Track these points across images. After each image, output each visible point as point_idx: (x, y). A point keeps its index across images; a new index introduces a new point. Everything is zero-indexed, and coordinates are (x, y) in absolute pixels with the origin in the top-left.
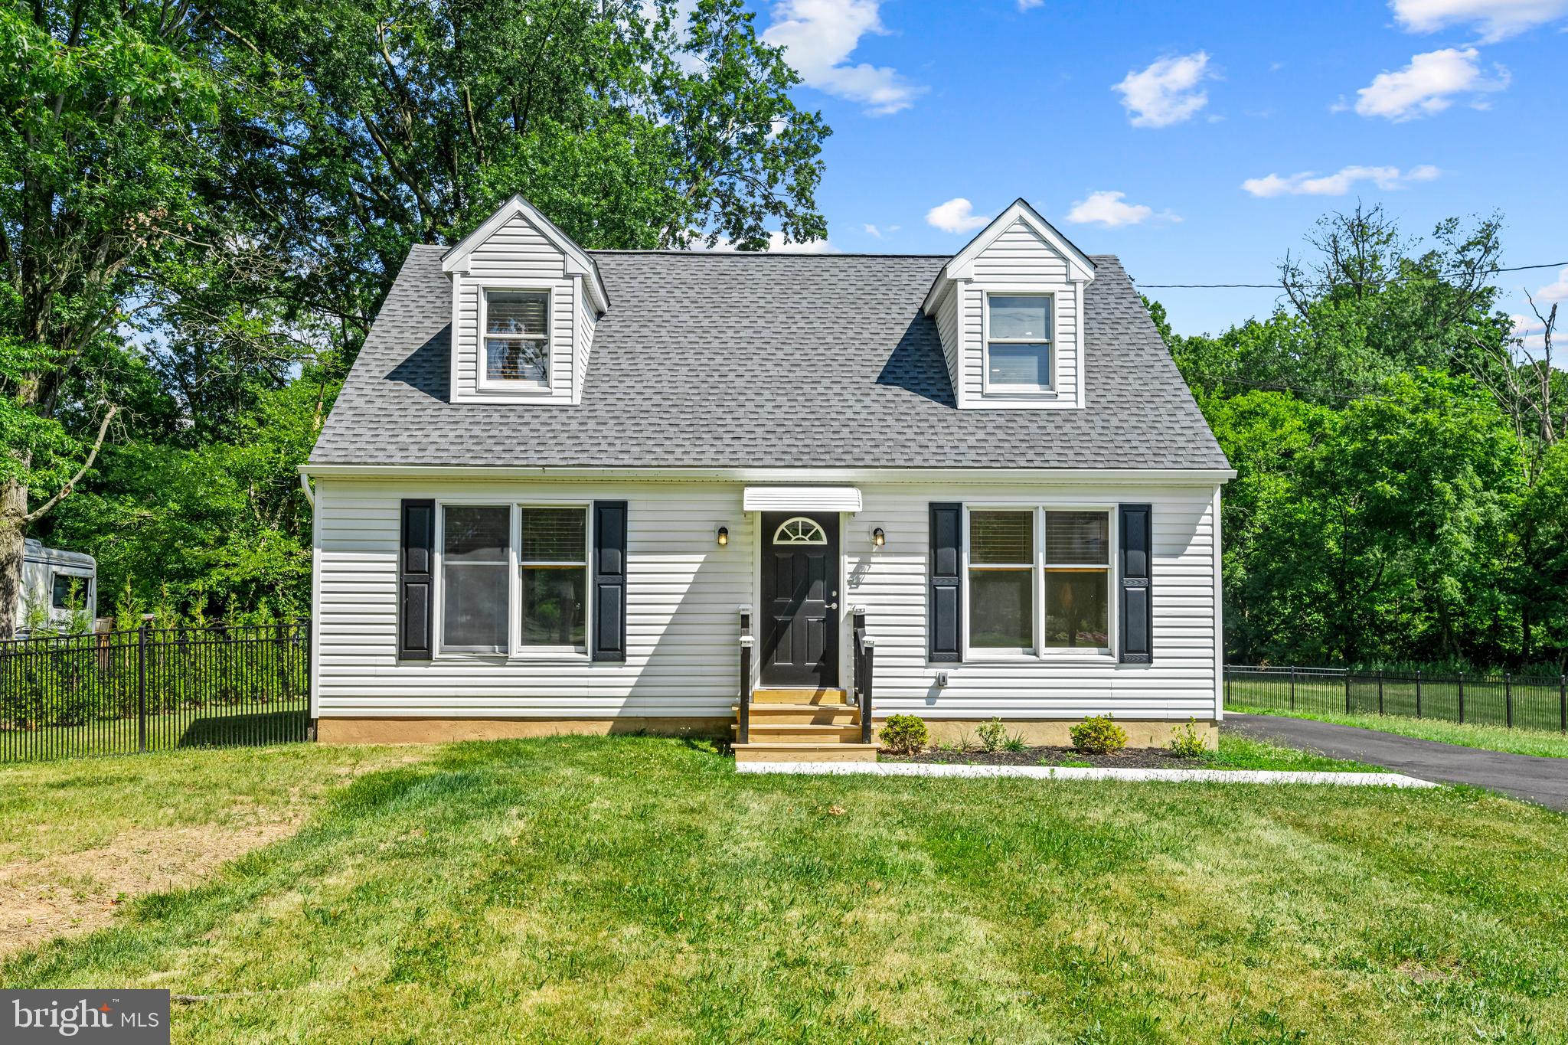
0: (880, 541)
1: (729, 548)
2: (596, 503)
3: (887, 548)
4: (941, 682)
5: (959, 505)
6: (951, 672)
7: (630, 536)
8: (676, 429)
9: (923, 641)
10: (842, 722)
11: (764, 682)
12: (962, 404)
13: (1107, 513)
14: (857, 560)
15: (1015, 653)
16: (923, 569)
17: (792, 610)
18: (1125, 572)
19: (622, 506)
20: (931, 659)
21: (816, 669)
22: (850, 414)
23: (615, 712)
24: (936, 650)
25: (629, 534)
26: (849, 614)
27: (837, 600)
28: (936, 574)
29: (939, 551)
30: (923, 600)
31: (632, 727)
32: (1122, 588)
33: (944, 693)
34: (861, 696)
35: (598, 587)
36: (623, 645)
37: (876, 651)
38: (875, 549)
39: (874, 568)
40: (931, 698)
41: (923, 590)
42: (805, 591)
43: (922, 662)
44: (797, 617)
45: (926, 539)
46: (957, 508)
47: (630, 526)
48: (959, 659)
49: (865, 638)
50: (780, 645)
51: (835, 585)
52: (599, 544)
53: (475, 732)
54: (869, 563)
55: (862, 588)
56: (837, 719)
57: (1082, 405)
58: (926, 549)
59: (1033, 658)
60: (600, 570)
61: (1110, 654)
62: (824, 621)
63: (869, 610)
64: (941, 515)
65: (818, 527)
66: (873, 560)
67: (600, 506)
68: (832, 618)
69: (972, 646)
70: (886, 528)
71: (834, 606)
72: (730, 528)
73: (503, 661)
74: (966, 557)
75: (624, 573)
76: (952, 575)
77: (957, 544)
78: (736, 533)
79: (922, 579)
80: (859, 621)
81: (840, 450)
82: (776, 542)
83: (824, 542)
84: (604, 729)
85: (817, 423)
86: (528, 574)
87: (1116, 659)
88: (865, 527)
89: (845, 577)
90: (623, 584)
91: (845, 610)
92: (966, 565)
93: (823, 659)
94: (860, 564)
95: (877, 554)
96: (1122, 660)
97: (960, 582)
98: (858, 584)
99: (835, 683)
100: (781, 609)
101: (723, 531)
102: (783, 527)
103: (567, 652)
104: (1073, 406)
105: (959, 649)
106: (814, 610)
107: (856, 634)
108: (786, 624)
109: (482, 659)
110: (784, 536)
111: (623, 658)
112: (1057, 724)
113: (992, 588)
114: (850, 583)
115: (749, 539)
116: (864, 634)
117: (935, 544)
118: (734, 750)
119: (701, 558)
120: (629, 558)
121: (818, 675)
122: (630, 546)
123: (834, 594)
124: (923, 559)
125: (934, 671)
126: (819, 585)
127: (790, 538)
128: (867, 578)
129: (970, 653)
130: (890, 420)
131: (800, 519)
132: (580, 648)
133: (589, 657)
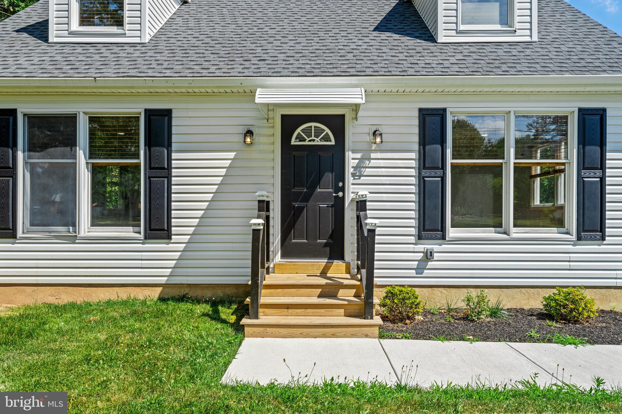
0: (378, 140)
1: (254, 148)
2: (146, 110)
3: (384, 146)
4: (428, 256)
5: (444, 110)
6: (436, 248)
7: (174, 138)
8: (216, 56)
9: (413, 222)
10: (346, 295)
11: (283, 256)
12: (441, 39)
13: (566, 117)
14: (359, 156)
15: (489, 233)
16: (413, 163)
17: (307, 198)
18: (583, 165)
19: (168, 113)
20: (420, 237)
21: (326, 245)
22: (353, 46)
23: (163, 280)
24: (424, 230)
25: (173, 137)
26: (352, 200)
27: (343, 189)
28: (424, 168)
29: (427, 148)
30: (413, 189)
31: (176, 292)
32: (580, 177)
33: (430, 264)
34: (364, 271)
35: (149, 178)
36: (169, 226)
37: (378, 231)
38: (374, 147)
39: (373, 163)
40: (420, 270)
41: (413, 180)
42: (317, 182)
43: (412, 239)
44: (310, 203)
45: (416, 139)
46: (441, 113)
47: (174, 130)
48: (443, 238)
49: (368, 221)
50: (297, 225)
51: (341, 177)
52: (149, 144)
53: (52, 295)
54: (370, 159)
55: (363, 179)
56: (342, 293)
57: (535, 38)
58: (416, 147)
59: (505, 236)
60: (150, 167)
61: (568, 233)
62: (332, 206)
63: (370, 197)
64: (428, 119)
65: (327, 130)
66: (373, 155)
67: (149, 113)
68: (339, 204)
69: (453, 226)
70: (382, 130)
71: (340, 194)
72: (255, 131)
73: (73, 239)
74: (449, 152)
75: (170, 167)
76: (437, 168)
77: (443, 142)
78: (260, 135)
79: (413, 172)
80: (361, 205)
81: (346, 66)
82: (294, 142)
83: (333, 143)
84: (156, 293)
85: (327, 51)
86: (96, 170)
87: (574, 237)
88: (366, 130)
89: (349, 170)
90: (169, 177)
91: (349, 197)
92: (449, 160)
93: (331, 237)
94: (361, 160)
95: (376, 151)
96: (579, 238)
97: (445, 174)
98: (360, 176)
99: (341, 257)
100: (297, 197)
101: (249, 133)
102: (299, 130)
103: (127, 232)
104: (528, 39)
105: (443, 229)
106: (324, 197)
107: (358, 217)
108: (301, 209)
109: (57, 237)
110: (300, 138)
111: (169, 237)
112: (523, 290)
113: (470, 179)
114: (353, 175)
115: (271, 140)
116: (366, 218)
117: (423, 142)
118: (243, 326)
119: (232, 155)
120: (174, 155)
121: (328, 249)
122: (174, 146)
123: (341, 184)
124: (413, 155)
125: (421, 247)
126: (328, 177)
127: (305, 140)
128: (368, 171)
129: (452, 233)
130: (385, 49)
131: (313, 124)
132: (137, 229)
133: (142, 236)
